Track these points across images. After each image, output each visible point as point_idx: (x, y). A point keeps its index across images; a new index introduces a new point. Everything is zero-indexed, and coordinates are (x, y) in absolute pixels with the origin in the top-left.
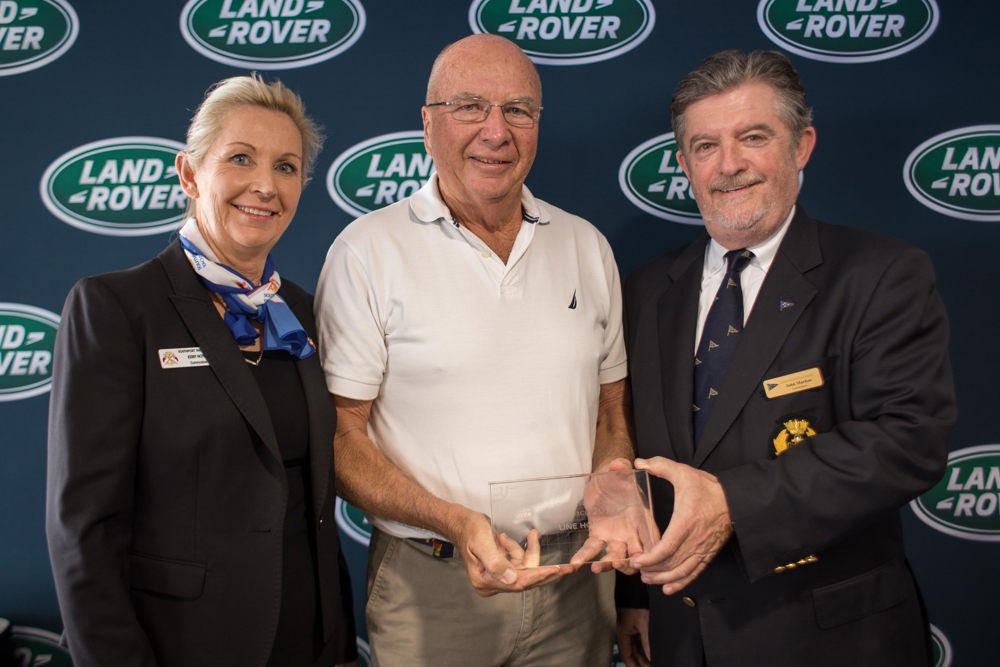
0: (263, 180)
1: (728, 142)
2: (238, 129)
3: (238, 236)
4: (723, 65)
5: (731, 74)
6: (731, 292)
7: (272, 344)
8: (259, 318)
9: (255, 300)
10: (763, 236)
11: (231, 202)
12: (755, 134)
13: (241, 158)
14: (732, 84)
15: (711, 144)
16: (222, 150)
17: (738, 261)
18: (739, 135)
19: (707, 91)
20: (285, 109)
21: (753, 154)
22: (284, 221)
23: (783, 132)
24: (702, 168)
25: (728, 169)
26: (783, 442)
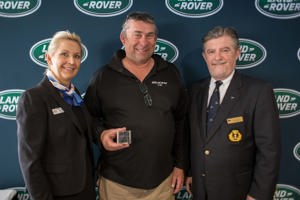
1: (218, 51)
4: (218, 30)
5: (220, 33)
6: (216, 93)
10: (225, 77)
12: (227, 49)
14: (220, 36)
15: (213, 52)
17: (219, 84)
18: (221, 50)
19: (213, 37)
21: (224, 55)
23: (233, 50)
24: (210, 58)
25: (217, 58)
26: (231, 136)
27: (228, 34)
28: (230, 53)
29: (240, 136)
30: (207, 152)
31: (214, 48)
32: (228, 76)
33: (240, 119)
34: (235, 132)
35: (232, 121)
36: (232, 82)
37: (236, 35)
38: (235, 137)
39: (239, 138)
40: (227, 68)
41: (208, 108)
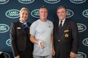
0: (25, 15)
1: (61, 12)
2: (23, 11)
3: (23, 19)
4: (61, 7)
6: (61, 24)
7: (26, 27)
8: (25, 25)
9: (25, 24)
10: (63, 19)
11: (23, 17)
13: (23, 14)
14: (61, 8)
15: (59, 13)
16: (22, 13)
17: (62, 21)
18: (62, 12)
19: (59, 9)
20: (27, 10)
22: (26, 18)
24: (59, 15)
25: (61, 14)
26: (65, 35)
27: (64, 7)
28: (64, 13)
29: (68, 35)
30: (59, 40)
31: (60, 11)
32: (64, 19)
33: (68, 31)
34: (67, 34)
35: (65, 31)
36: (65, 21)
37: (66, 8)
38: (67, 36)
39: (68, 36)
41: (59, 28)
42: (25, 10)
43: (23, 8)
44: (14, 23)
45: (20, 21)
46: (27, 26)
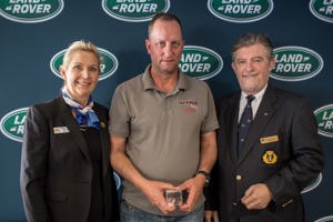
0: (85, 74)
1: (249, 61)
2: (77, 57)
3: (79, 91)
4: (249, 38)
5: (252, 40)
6: (248, 109)
7: (90, 125)
8: (85, 117)
9: (84, 111)
10: (258, 91)
11: (76, 82)
12: (259, 59)
13: (79, 67)
14: (252, 44)
15: (244, 62)
16: (73, 65)
17: (251, 99)
20: (92, 51)
21: (256, 65)
23: (266, 60)
24: (240, 69)
25: (249, 69)
26: (265, 157)
27: (262, 41)
28: (263, 64)
29: (275, 157)
30: (239, 177)
31: (245, 57)
33: (275, 138)
34: (270, 153)
35: (265, 140)
38: (270, 159)
39: (275, 160)
40: (259, 81)
41: (239, 126)
42: (84, 49)
43: (76, 44)
44: (37, 107)
45: (65, 99)
46: (94, 119)
